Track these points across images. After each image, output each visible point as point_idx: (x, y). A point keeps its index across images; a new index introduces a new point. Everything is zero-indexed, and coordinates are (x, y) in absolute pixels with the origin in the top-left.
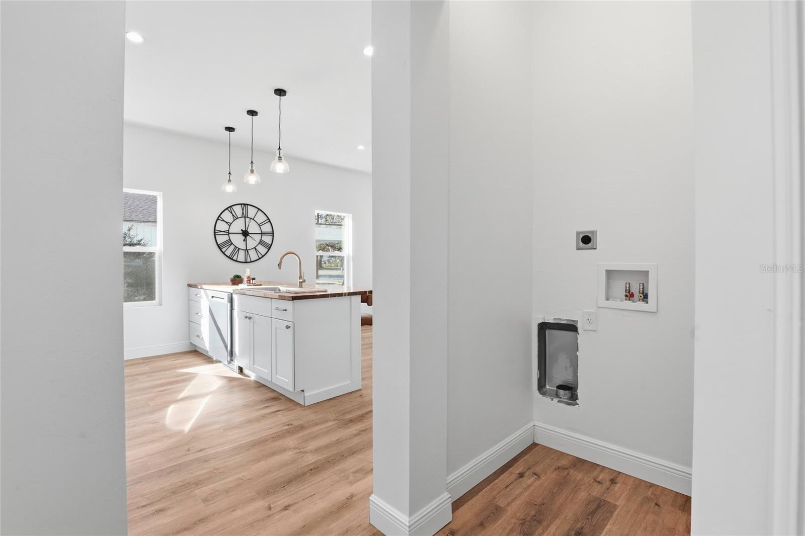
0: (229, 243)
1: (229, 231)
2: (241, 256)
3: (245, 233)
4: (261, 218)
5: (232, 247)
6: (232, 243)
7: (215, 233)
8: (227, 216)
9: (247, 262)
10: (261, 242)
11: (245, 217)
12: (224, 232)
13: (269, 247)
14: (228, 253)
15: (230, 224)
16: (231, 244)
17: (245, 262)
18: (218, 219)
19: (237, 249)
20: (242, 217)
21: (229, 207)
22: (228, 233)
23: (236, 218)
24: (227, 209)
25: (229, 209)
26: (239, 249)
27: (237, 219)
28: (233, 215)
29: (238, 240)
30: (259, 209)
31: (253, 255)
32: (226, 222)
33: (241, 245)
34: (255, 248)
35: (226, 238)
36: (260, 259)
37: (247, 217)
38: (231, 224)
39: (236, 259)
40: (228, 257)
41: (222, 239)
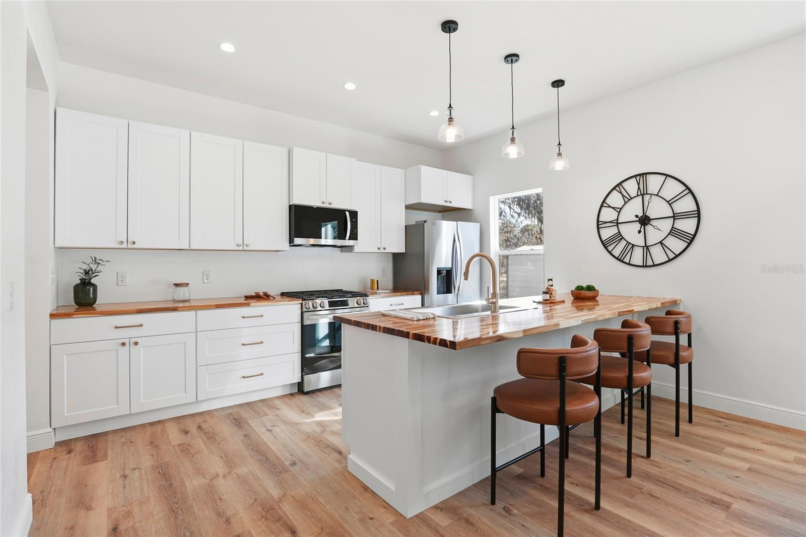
0: (619, 237)
1: (617, 220)
2: (637, 257)
3: (644, 220)
4: (672, 189)
5: (623, 244)
6: (623, 238)
7: (598, 225)
8: (616, 200)
9: (647, 266)
10: (674, 232)
11: (643, 195)
12: (610, 222)
13: (691, 239)
14: (617, 252)
15: (619, 210)
16: (621, 239)
17: (643, 266)
18: (602, 206)
19: (631, 246)
20: (637, 195)
21: (618, 185)
22: (617, 223)
23: (627, 199)
24: (614, 188)
25: (618, 189)
26: (633, 246)
27: (629, 200)
28: (623, 195)
29: (631, 233)
30: (667, 176)
31: (658, 255)
32: (613, 208)
33: (638, 240)
34: (661, 242)
35: (613, 231)
36: (670, 260)
37: (647, 194)
38: (621, 209)
39: (628, 262)
40: (617, 258)
41: (607, 233)
